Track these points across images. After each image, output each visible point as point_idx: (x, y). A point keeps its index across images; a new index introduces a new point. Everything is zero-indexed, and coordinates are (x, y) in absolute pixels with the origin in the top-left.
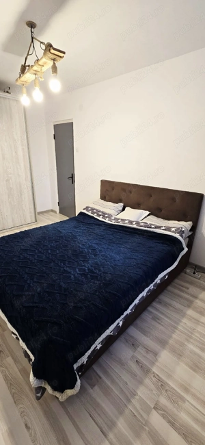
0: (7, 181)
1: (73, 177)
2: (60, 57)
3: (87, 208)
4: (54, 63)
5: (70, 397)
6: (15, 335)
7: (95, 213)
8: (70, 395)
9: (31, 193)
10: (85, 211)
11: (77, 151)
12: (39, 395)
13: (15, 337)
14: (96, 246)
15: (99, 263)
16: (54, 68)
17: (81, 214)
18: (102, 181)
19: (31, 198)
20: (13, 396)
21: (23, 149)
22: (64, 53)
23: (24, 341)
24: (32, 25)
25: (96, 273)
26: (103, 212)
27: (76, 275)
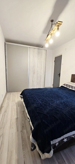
0: (37, 74)
1: (60, 75)
2: (61, 24)
3: (64, 85)
4: (58, 27)
5: (46, 158)
6: (29, 119)
7: (68, 86)
8: (47, 157)
9: (44, 79)
10: (64, 86)
11: (62, 65)
12: (33, 148)
13: (29, 120)
14: (68, 96)
15: (69, 101)
16: (58, 29)
17: (62, 86)
18: (72, 75)
19: (44, 81)
20: (23, 146)
21: (44, 64)
22: (62, 22)
23: (31, 121)
24: (52, 21)
25: (67, 104)
26: (71, 86)
27: (57, 102)
